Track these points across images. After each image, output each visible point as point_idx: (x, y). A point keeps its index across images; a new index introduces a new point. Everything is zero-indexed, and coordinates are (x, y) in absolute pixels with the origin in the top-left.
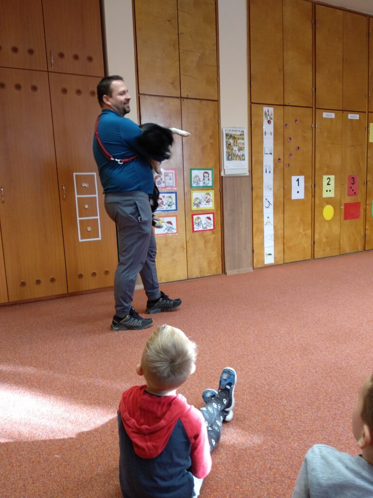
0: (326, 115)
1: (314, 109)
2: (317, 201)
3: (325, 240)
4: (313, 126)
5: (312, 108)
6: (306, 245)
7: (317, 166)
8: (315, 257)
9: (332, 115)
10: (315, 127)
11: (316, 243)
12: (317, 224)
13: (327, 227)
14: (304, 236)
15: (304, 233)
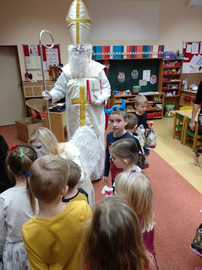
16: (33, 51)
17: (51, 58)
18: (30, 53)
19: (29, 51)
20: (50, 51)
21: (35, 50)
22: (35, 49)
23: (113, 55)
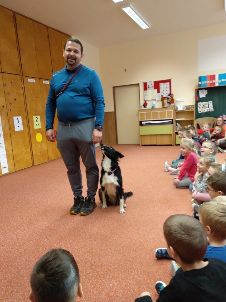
0: (30, 80)
1: (22, 76)
2: (31, 131)
3: (39, 154)
4: (23, 86)
5: (21, 75)
6: (28, 159)
7: (29, 110)
8: (35, 165)
9: (34, 81)
10: (24, 87)
11: (34, 157)
12: (33, 145)
13: (39, 146)
14: (26, 153)
15: (26, 151)
16: (150, 86)
17: (163, 91)
18: (148, 88)
19: (148, 86)
20: (163, 85)
21: (152, 86)
22: (152, 84)
23: (219, 82)
